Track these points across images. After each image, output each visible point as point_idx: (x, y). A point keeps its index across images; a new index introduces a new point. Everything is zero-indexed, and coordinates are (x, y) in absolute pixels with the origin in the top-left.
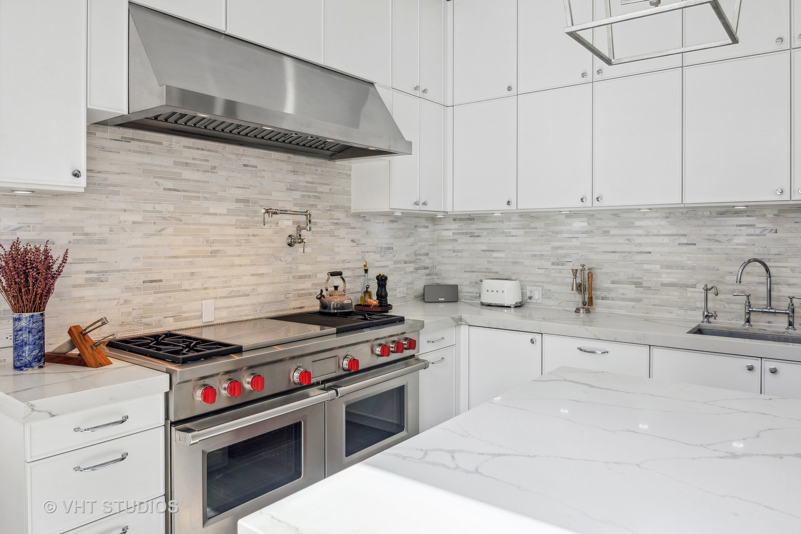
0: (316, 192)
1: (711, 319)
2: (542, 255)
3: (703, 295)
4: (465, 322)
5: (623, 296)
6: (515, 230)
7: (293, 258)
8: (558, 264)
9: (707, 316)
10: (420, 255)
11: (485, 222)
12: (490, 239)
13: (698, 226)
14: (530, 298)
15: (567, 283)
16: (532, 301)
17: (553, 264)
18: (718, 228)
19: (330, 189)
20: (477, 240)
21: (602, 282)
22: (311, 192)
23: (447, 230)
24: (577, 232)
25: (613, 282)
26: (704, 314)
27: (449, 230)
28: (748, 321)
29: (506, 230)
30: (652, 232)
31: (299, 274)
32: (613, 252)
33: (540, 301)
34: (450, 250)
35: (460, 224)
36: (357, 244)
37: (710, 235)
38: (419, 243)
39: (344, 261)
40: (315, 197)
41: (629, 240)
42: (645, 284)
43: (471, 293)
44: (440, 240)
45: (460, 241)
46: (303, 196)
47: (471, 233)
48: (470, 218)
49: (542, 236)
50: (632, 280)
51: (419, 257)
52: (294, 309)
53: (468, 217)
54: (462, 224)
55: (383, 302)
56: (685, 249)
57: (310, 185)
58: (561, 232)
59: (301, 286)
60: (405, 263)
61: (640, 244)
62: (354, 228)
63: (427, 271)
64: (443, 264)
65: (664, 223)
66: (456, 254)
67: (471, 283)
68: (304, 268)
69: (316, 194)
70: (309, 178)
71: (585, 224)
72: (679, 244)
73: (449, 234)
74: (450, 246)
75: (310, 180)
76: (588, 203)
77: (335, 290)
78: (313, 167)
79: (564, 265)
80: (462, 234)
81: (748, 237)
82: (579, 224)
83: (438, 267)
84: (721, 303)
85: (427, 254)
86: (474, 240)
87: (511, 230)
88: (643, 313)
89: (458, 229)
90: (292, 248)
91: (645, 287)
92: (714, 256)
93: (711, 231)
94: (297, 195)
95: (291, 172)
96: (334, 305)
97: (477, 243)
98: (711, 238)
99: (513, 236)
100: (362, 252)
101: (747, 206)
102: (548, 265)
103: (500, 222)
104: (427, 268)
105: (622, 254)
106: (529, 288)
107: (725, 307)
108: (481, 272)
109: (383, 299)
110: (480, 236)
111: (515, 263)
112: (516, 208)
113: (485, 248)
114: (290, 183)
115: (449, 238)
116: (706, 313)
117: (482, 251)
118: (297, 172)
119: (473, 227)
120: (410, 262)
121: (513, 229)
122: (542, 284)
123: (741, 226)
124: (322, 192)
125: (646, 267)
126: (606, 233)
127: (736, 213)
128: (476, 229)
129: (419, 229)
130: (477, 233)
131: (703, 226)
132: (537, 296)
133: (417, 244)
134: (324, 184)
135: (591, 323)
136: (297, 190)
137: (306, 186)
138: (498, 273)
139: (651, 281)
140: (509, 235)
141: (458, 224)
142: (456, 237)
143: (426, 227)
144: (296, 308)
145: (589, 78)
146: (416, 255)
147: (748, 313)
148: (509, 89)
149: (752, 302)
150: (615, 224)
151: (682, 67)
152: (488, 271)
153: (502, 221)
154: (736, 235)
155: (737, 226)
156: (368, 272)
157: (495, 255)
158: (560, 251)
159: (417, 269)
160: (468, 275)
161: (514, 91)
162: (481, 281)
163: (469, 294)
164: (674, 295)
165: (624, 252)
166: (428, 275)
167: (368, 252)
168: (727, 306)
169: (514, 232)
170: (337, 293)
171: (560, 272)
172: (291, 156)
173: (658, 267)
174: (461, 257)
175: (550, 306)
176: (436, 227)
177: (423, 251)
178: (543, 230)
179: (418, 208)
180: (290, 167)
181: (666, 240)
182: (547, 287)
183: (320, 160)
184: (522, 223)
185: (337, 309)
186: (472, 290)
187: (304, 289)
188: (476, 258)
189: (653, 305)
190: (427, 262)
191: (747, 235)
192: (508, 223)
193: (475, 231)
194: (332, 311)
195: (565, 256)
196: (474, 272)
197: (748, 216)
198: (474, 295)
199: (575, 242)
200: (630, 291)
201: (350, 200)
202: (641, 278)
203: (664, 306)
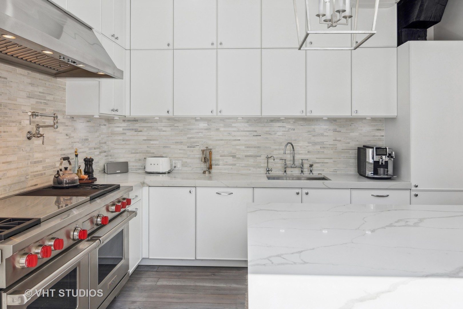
0: (45, 100)
1: (270, 172)
2: (182, 142)
3: (266, 161)
4: (147, 184)
5: (226, 163)
6: (164, 128)
7: (31, 148)
8: (191, 147)
9: (268, 171)
10: (102, 143)
11: (145, 123)
12: (149, 133)
13: (262, 127)
14: (175, 167)
15: (196, 157)
16: (176, 169)
17: (188, 147)
18: (270, 128)
19: (54, 98)
20: (140, 133)
21: (215, 156)
22: (42, 99)
23: (118, 127)
24: (202, 129)
25: (221, 156)
26: (267, 170)
27: (119, 127)
28: (285, 172)
29: (159, 128)
30: (241, 130)
31: (35, 160)
32: (222, 140)
33: (180, 169)
34: (121, 140)
35: (128, 124)
36: (69, 137)
37: (267, 131)
38: (101, 136)
39: (62, 149)
40: (44, 104)
41: (229, 133)
42: (237, 156)
43: (136, 166)
44: (113, 134)
45: (127, 134)
46: (37, 102)
47: (136, 129)
48: (135, 120)
49: (182, 131)
50: (231, 155)
51: (102, 145)
52: (31, 186)
53: (134, 119)
54: (129, 124)
55: (91, 176)
56: (255, 138)
57: (42, 94)
58: (193, 129)
59: (36, 169)
60: (95, 149)
61: (235, 136)
62: (67, 126)
63: (105, 154)
64: (116, 149)
65: (246, 125)
66: (125, 142)
67: (135, 160)
68: (38, 156)
69: (45, 101)
70: (41, 89)
71: (206, 125)
72: (253, 136)
73: (120, 129)
74: (120, 138)
75: (42, 91)
76: (214, 114)
77: (65, 170)
78: (43, 82)
79: (194, 148)
80: (130, 129)
81: (283, 132)
82: (203, 125)
83: (111, 151)
84: (272, 164)
85: (105, 143)
86: (138, 133)
87: (162, 128)
88: (236, 171)
89: (126, 127)
90: (30, 141)
91: (238, 158)
92: (269, 141)
93: (267, 129)
94: (33, 101)
95: (30, 84)
96: (66, 181)
97: (140, 135)
98: (267, 132)
99: (164, 131)
100: (72, 143)
101: (285, 118)
102: (185, 147)
103: (155, 122)
104: (105, 152)
105: (226, 141)
106: (174, 162)
107: (273, 166)
108: (143, 153)
109: (91, 174)
110: (142, 131)
111: (165, 147)
112: (173, 115)
113: (145, 138)
114: (29, 92)
115: (120, 132)
116: (268, 169)
117: (144, 140)
118: (34, 84)
119: (137, 126)
120: (97, 148)
121: (163, 127)
122: (182, 159)
123: (280, 127)
124: (49, 100)
125: (238, 147)
126: (218, 130)
127: (278, 121)
128: (139, 127)
129: (102, 127)
130: (140, 129)
131: (264, 127)
132: (179, 166)
133: (100, 136)
134: (50, 94)
135: (210, 178)
136: (33, 98)
137: (39, 95)
138: (154, 153)
139: (240, 155)
140: (161, 130)
141: (127, 124)
142: (125, 131)
143: (105, 125)
144: (33, 186)
145: (215, 46)
146: (100, 143)
147: (285, 168)
148: (168, 45)
149: (287, 163)
150: (222, 125)
151: (261, 48)
152: (148, 152)
153: (157, 122)
154: (278, 131)
155: (279, 127)
156: (78, 156)
157: (152, 142)
158: (192, 140)
159: (101, 153)
160: (133, 155)
161: (171, 47)
162: (145, 159)
163: (135, 167)
164: (251, 161)
165: (227, 140)
166: (106, 156)
167: (75, 142)
168: (274, 165)
169: (164, 129)
170: (67, 172)
171: (192, 152)
172: (30, 72)
173: (243, 147)
174: (129, 144)
175: (187, 171)
176: (110, 125)
177: (104, 141)
178: (182, 128)
179: (113, 113)
180: (29, 81)
181: (248, 133)
182: (184, 160)
183: (48, 77)
184: (170, 123)
185: (69, 183)
186: (136, 164)
187: (37, 171)
188: (139, 144)
189: (241, 167)
190: (105, 148)
191: (283, 131)
192: (161, 123)
193: (138, 128)
194: (65, 185)
195: (195, 143)
196: (138, 153)
197: (283, 122)
198: (138, 167)
199: (200, 135)
200: (230, 160)
201: (65, 106)
202: (235, 153)
203: (246, 167)
